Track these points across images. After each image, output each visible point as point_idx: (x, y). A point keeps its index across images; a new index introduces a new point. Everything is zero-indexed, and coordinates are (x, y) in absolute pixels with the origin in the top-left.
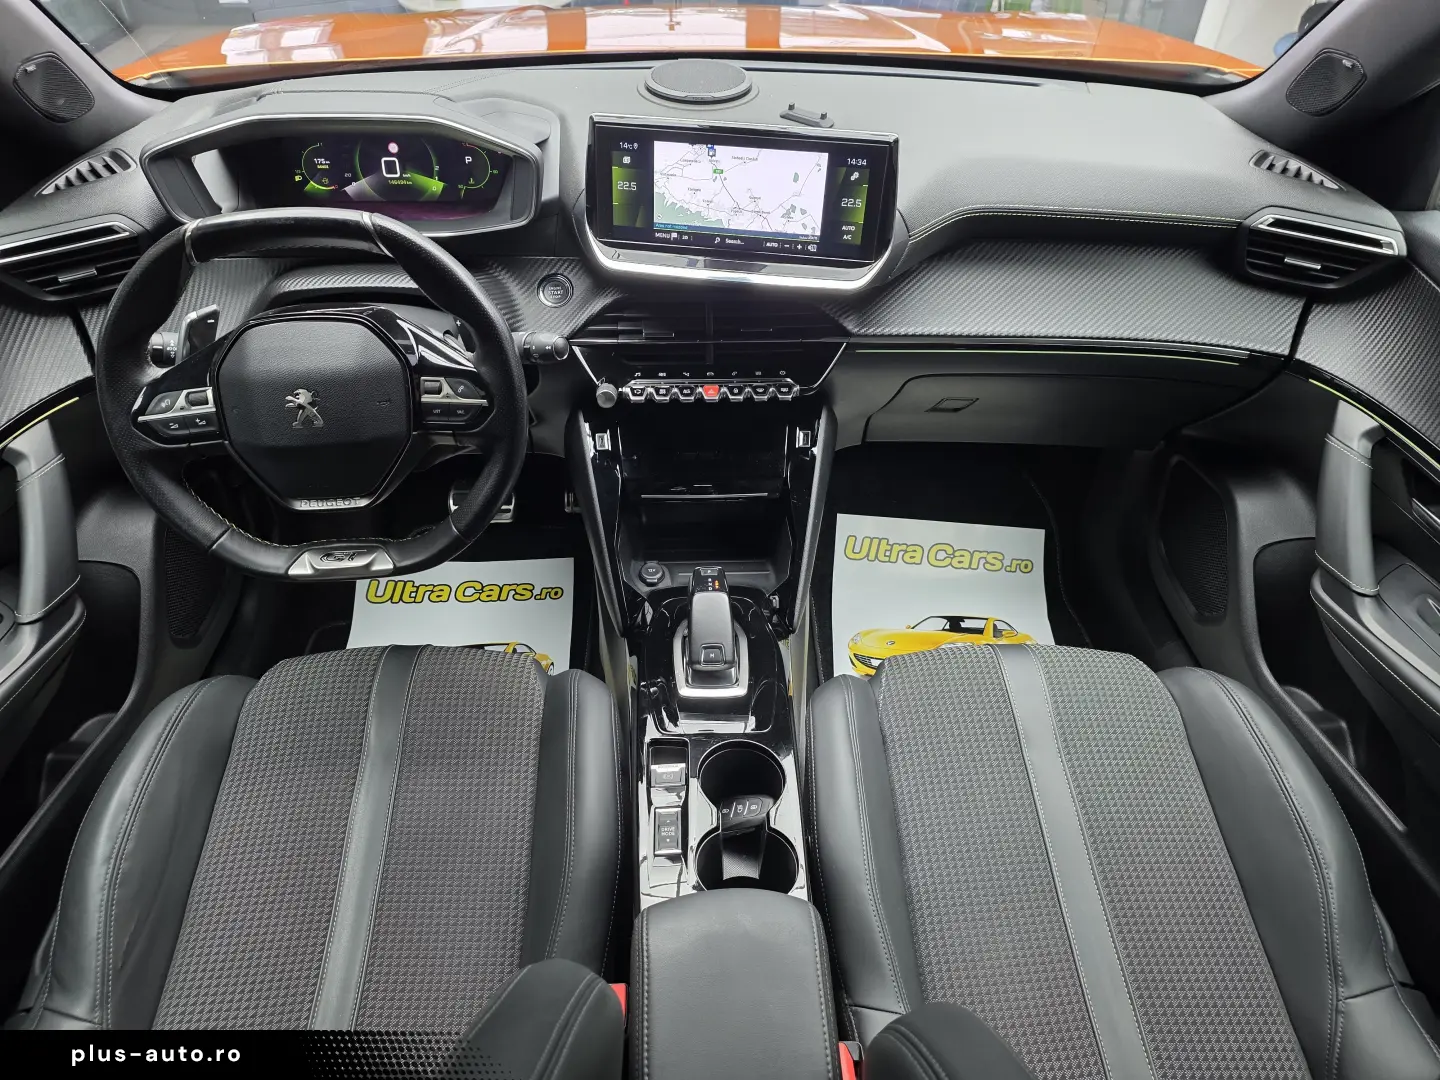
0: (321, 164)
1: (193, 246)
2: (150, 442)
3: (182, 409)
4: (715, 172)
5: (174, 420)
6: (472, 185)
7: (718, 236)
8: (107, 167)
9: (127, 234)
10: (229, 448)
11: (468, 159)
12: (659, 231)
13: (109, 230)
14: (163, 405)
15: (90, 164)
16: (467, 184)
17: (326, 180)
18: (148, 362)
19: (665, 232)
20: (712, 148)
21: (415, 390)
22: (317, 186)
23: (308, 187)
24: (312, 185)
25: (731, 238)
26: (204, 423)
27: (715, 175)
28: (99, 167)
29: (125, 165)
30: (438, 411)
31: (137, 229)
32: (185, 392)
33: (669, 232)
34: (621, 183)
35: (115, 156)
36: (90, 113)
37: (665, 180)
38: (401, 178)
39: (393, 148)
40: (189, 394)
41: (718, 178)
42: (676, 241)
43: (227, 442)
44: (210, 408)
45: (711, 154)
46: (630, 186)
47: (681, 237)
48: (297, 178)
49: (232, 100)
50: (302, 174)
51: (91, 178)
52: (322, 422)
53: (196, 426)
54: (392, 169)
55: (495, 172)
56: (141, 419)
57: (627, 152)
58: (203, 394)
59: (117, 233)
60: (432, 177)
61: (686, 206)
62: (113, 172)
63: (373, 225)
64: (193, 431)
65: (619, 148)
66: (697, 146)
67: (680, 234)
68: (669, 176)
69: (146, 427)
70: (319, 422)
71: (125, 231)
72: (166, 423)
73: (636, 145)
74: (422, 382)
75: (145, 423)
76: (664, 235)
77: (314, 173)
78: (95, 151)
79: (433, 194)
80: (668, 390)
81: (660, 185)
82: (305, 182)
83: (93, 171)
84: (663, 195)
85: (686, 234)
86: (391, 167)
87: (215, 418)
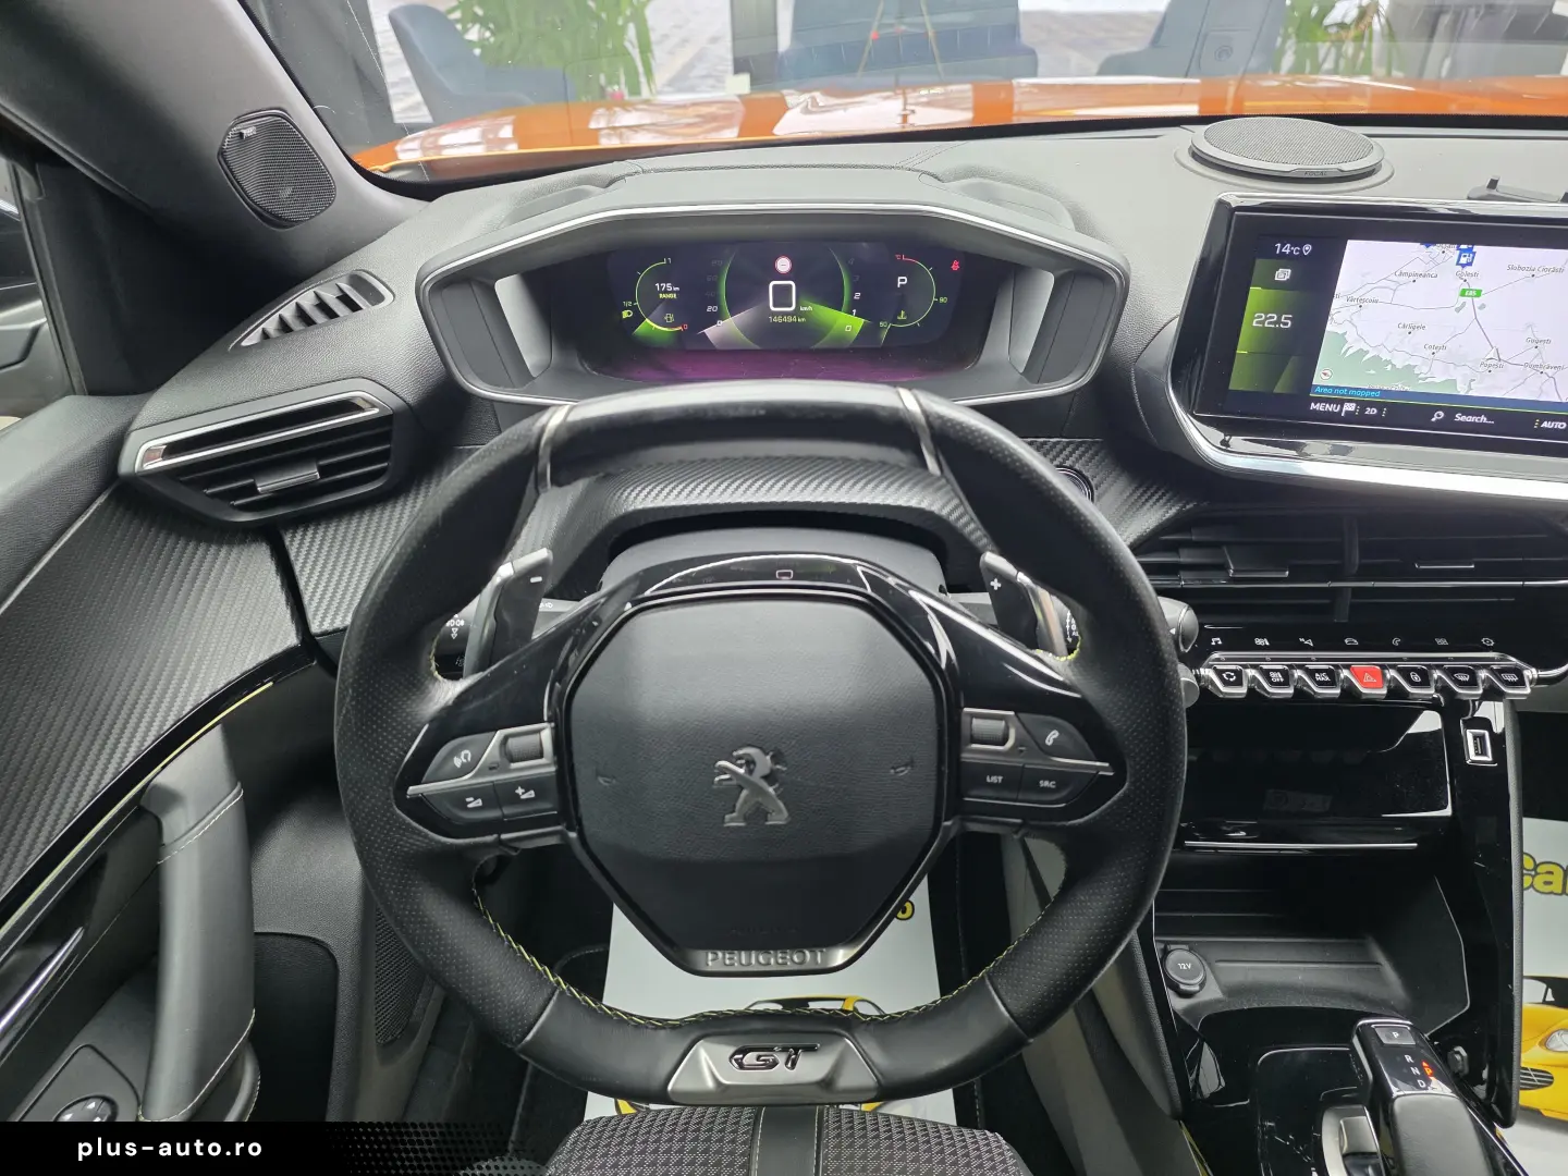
0: (666, 292)
1: (554, 457)
2: (426, 836)
3: (492, 768)
4: (1463, 294)
5: (475, 792)
6: (903, 322)
7: (1440, 408)
8: (345, 299)
9: (376, 411)
10: (578, 849)
11: (902, 281)
12: (1318, 400)
13: (347, 406)
14: (458, 762)
15: (317, 296)
16: (895, 321)
17: (670, 318)
18: (431, 674)
19: (1330, 401)
20: (1470, 250)
21: (951, 734)
22: (655, 325)
23: (641, 329)
24: (649, 326)
25: (1466, 412)
26: (531, 794)
27: (1463, 299)
28: (330, 298)
29: (375, 297)
30: (995, 779)
31: (393, 403)
32: (500, 734)
33: (1341, 402)
34: (1261, 314)
35: (358, 282)
36: (329, 209)
37: (1356, 308)
38: (796, 313)
39: (784, 265)
40: (506, 738)
41: (1469, 305)
42: (1350, 417)
43: (573, 835)
44: (545, 767)
45: (1463, 261)
46: (1279, 322)
47: (1363, 409)
48: (625, 314)
49: (538, 193)
50: (634, 308)
51: (319, 317)
52: (786, 814)
53: (516, 800)
54: (784, 301)
55: (942, 300)
56: (412, 790)
57: (1286, 260)
58: (533, 739)
59: (359, 409)
60: (839, 308)
61: (1385, 356)
62: (354, 307)
63: (924, 412)
64: (507, 811)
65: (1270, 254)
66: (1436, 249)
67: (1363, 405)
68: (1361, 302)
69: (423, 810)
70: (779, 817)
71: (373, 406)
72: (458, 798)
73: (1308, 248)
74: (965, 719)
75: (420, 800)
76: (1331, 408)
77: (652, 304)
78: (322, 274)
79: (842, 337)
80: (1284, 673)
81: (1341, 319)
82: (638, 319)
83: (323, 306)
84: (1342, 338)
85: (1372, 404)
86: (782, 296)
87: (553, 785)
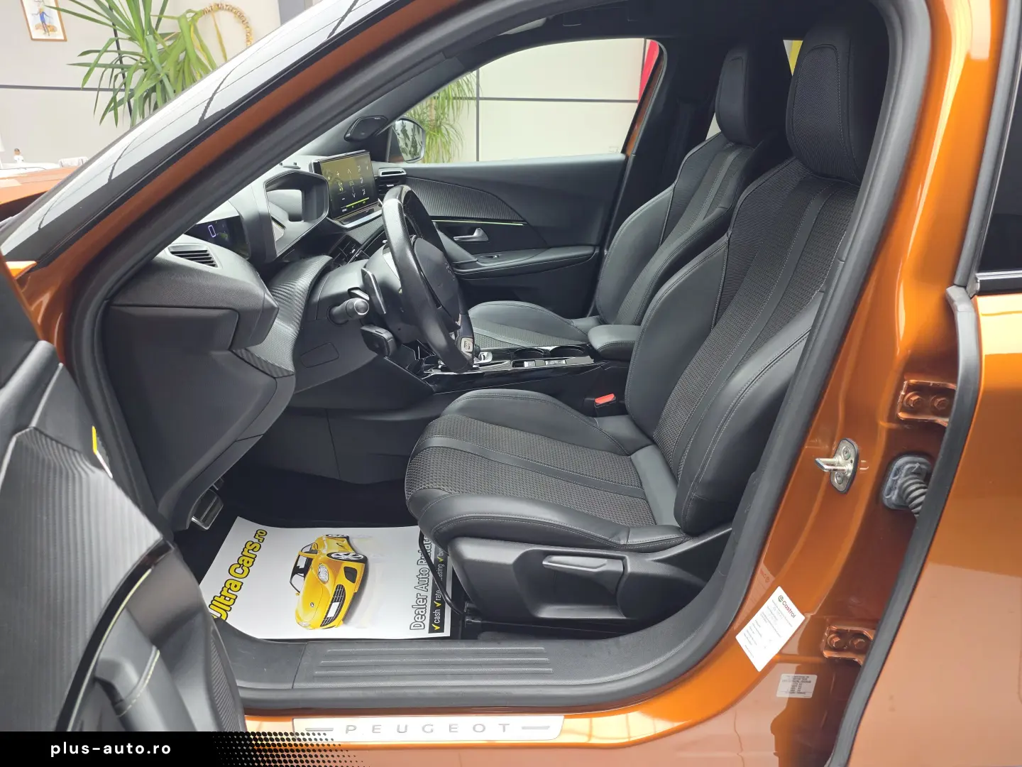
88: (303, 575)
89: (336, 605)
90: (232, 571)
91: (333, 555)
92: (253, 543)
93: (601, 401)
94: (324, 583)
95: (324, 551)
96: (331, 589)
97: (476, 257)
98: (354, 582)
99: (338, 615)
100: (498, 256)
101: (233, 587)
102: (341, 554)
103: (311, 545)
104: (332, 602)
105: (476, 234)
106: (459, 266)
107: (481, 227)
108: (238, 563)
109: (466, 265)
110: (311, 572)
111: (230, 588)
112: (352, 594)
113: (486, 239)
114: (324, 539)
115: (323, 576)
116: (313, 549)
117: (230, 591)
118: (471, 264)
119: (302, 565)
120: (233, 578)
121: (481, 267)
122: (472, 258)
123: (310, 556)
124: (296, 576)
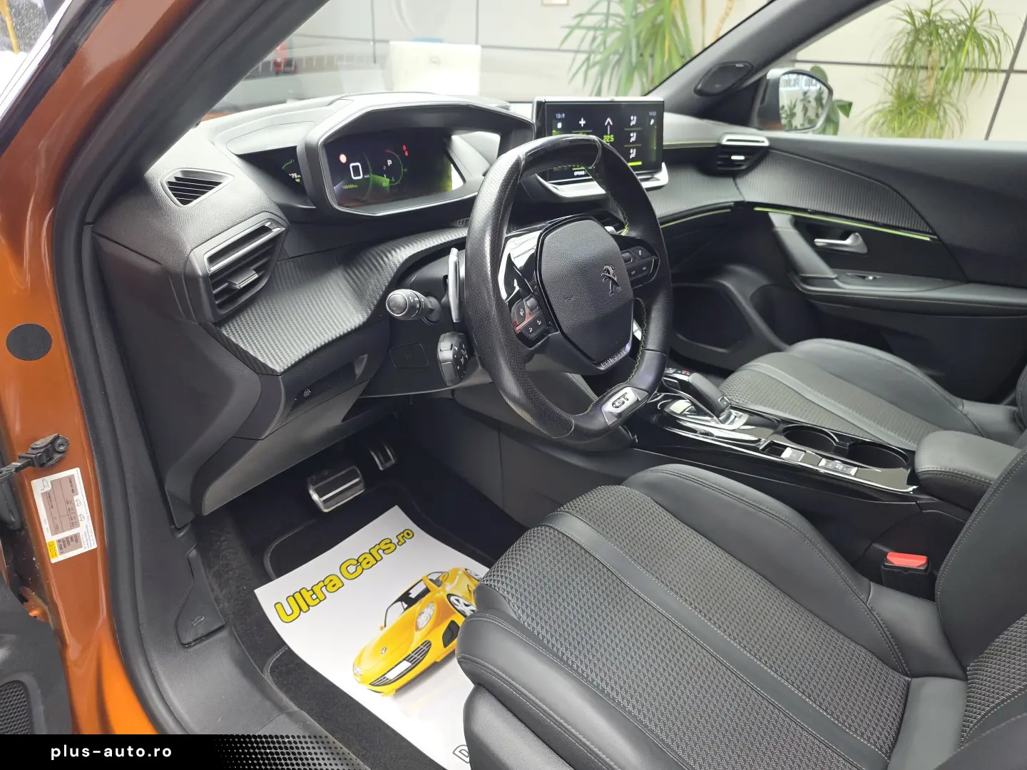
88: (406, 606)
89: (406, 665)
90: (344, 567)
91: (452, 599)
92: (391, 542)
93: (897, 560)
94: (417, 629)
95: (449, 588)
96: (418, 639)
97: (835, 273)
98: (445, 645)
99: (398, 679)
100: (875, 278)
101: (329, 587)
102: (461, 601)
103: (442, 573)
104: (404, 660)
105: (849, 241)
106: (807, 280)
107: (864, 233)
108: (357, 561)
109: (816, 281)
110: (417, 607)
111: (326, 586)
112: (433, 661)
113: (864, 250)
114: (460, 572)
115: (423, 621)
116: (441, 579)
117: (324, 589)
118: (826, 281)
119: (413, 595)
120: (340, 575)
121: (837, 287)
122: (829, 273)
123: (432, 586)
124: (400, 603)
